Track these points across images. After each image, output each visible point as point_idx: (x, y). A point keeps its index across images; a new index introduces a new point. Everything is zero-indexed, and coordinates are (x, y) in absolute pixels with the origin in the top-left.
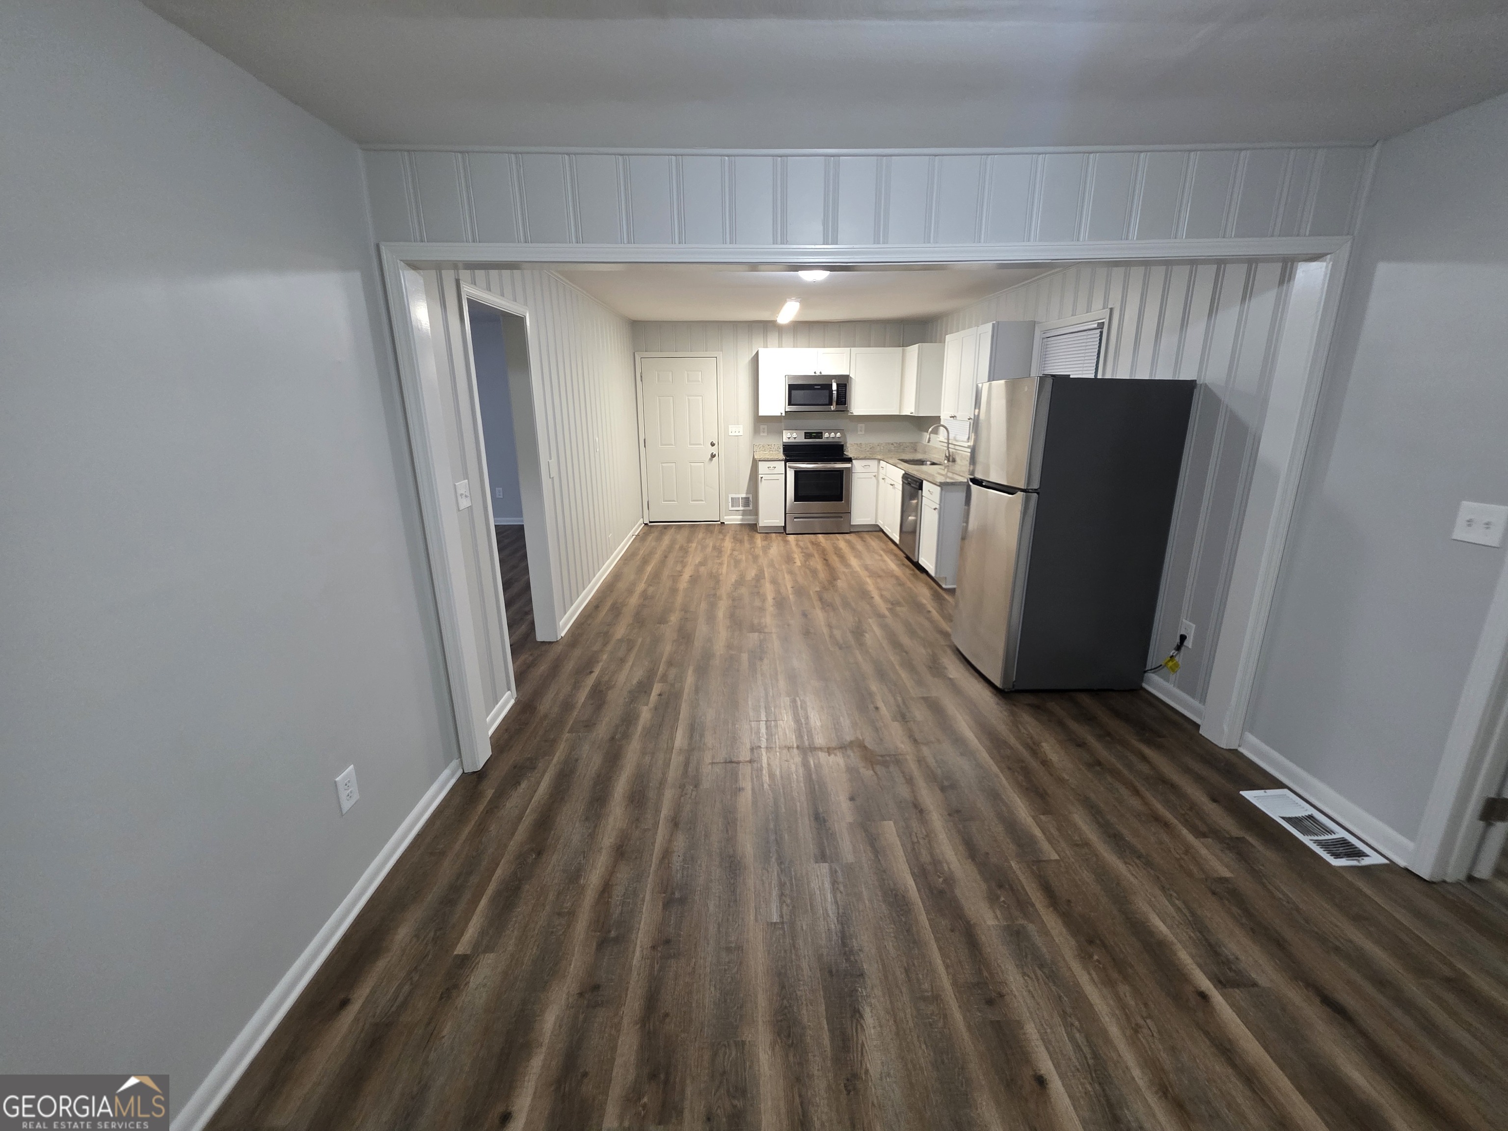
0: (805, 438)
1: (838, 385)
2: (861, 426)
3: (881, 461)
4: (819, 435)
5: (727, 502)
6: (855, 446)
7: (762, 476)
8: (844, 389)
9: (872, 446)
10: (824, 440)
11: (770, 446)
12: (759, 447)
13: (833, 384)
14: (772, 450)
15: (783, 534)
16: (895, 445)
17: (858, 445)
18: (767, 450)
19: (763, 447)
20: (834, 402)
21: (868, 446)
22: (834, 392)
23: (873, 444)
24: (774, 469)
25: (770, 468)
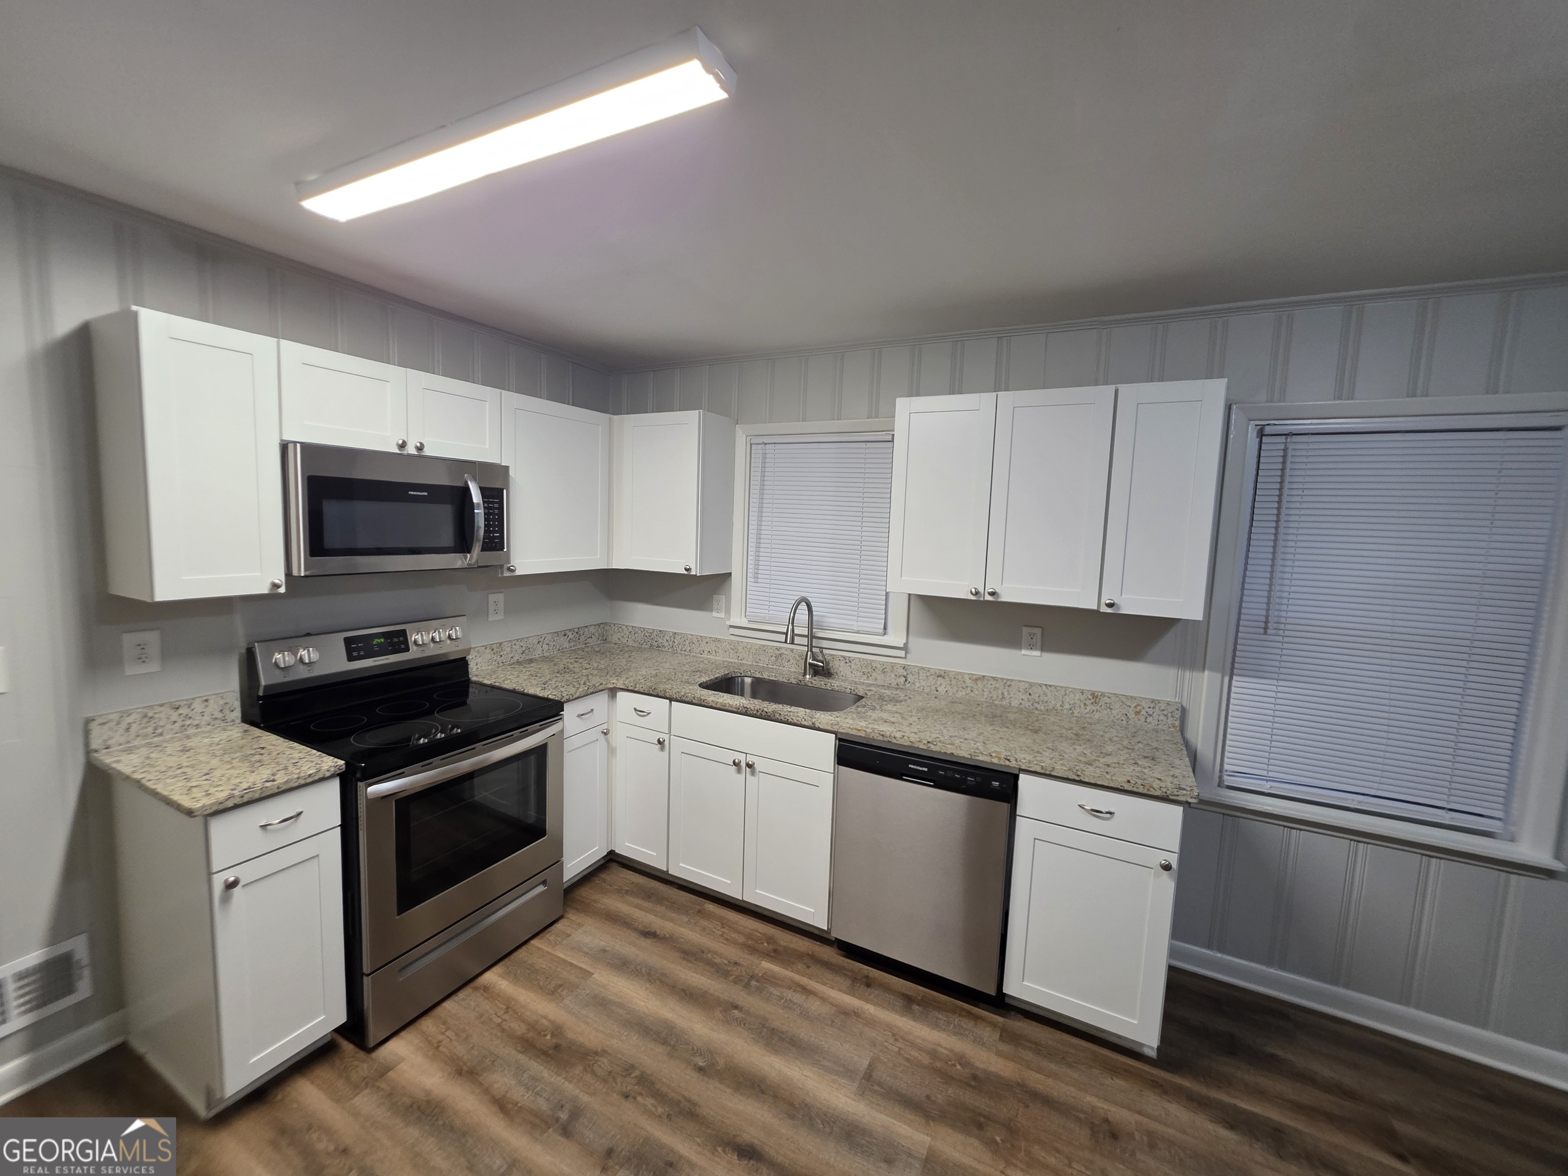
0: (351, 658)
1: (483, 491)
2: (497, 599)
3: (620, 695)
4: (396, 641)
6: (488, 655)
8: (496, 503)
9: (525, 645)
10: (414, 653)
11: (180, 711)
12: (124, 725)
13: (467, 490)
14: (196, 722)
15: (356, 1063)
16: (571, 636)
17: (493, 650)
18: (169, 726)
19: (145, 720)
20: (478, 540)
21: (518, 647)
22: (476, 512)
23: (526, 640)
24: (289, 825)
25: (265, 830)
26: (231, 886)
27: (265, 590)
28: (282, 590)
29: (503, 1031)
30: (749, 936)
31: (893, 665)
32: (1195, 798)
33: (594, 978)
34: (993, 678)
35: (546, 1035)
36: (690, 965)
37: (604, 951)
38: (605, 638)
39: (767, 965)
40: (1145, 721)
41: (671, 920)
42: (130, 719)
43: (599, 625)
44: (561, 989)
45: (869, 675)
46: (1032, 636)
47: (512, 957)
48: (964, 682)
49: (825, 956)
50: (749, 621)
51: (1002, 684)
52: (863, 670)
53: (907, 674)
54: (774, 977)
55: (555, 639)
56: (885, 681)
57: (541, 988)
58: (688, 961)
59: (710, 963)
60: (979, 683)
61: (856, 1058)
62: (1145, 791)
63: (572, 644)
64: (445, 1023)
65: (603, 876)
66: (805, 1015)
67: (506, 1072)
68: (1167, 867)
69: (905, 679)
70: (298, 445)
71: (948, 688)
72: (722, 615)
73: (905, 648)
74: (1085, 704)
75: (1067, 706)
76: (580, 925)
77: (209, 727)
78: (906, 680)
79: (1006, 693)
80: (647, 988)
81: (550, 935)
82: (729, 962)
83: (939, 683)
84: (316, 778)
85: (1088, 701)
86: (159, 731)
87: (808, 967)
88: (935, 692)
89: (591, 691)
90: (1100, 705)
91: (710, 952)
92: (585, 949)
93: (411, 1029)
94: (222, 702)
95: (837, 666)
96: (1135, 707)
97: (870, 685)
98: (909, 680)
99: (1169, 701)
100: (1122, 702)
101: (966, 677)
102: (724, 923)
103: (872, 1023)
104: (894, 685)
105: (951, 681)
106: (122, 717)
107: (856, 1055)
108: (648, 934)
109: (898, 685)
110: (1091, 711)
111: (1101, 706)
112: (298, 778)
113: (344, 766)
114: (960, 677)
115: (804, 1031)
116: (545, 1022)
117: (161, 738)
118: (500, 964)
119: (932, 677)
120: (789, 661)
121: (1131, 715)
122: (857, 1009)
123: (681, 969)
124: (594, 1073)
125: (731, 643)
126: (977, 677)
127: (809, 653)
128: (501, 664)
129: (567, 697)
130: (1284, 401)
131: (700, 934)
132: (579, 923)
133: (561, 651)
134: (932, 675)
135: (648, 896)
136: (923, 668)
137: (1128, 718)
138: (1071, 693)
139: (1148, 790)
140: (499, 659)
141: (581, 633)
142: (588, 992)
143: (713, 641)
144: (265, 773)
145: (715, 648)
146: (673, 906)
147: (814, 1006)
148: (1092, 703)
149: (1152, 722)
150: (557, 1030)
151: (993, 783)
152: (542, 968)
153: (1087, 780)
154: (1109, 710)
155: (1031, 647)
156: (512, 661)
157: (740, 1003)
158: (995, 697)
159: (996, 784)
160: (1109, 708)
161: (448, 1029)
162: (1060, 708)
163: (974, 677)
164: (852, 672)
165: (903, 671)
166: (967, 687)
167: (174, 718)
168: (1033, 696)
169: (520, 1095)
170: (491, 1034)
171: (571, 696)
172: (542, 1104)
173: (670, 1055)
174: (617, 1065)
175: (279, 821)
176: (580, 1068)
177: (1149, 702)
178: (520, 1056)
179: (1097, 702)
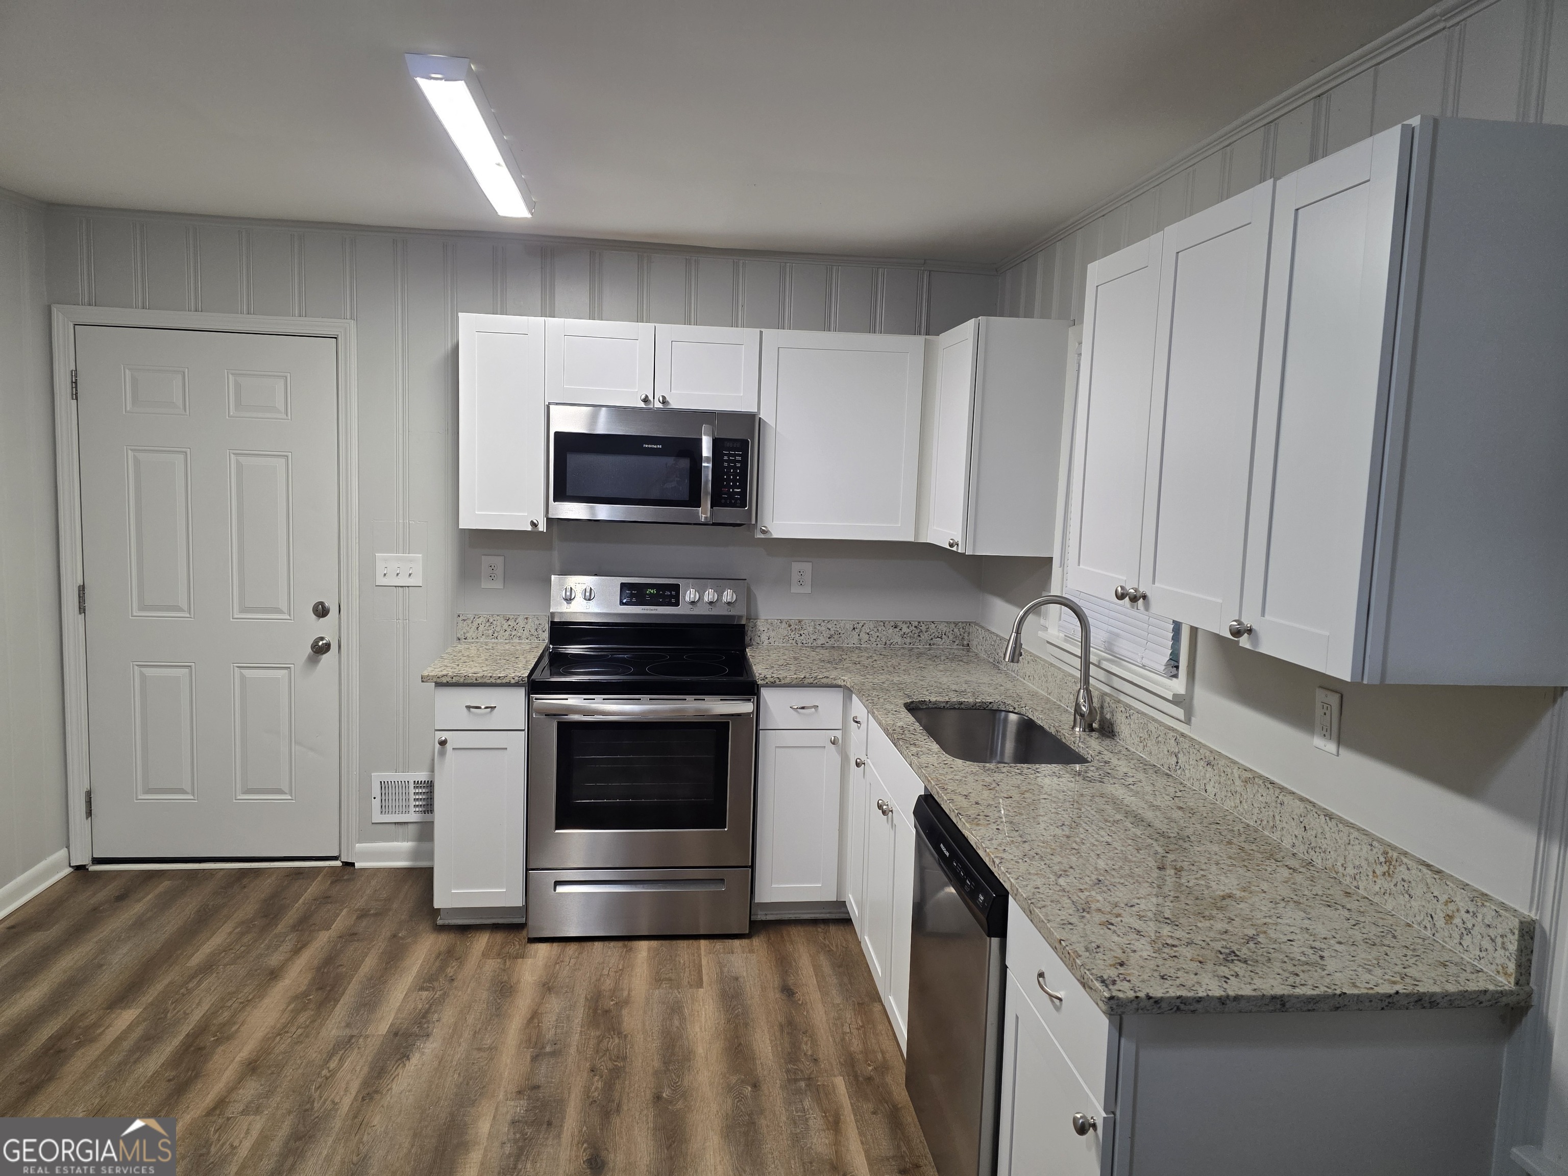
0: (622, 603)
1: (717, 444)
2: (802, 568)
4: (670, 594)
5: (365, 797)
6: (783, 630)
7: (444, 736)
8: (739, 455)
9: (834, 629)
10: (683, 609)
11: (509, 623)
13: (701, 439)
14: (519, 634)
15: (516, 943)
16: (905, 629)
17: (790, 626)
18: (502, 632)
19: (488, 624)
20: (706, 493)
21: (823, 629)
22: (710, 465)
23: (835, 623)
24: (486, 714)
25: (469, 711)
26: (442, 743)
28: (542, 527)
29: (598, 980)
30: (866, 1051)
31: (1170, 732)
33: (697, 991)
35: (613, 1001)
36: (778, 1034)
37: (737, 979)
38: (965, 643)
39: (839, 1082)
41: (825, 993)
43: (956, 624)
44: (668, 982)
45: (1145, 743)
46: (1324, 709)
48: (1234, 782)
50: (1063, 635)
51: (1274, 795)
52: (1140, 735)
53: (1178, 751)
54: (827, 1094)
55: (880, 629)
56: (1157, 758)
57: (657, 973)
58: (782, 1029)
59: (795, 1044)
60: (1249, 787)
63: (908, 640)
64: (581, 953)
66: (798, 1138)
67: (563, 1003)
69: (1175, 759)
71: (1217, 788)
74: (1374, 872)
75: (1350, 871)
76: (752, 952)
78: (1177, 762)
79: (1277, 818)
81: (719, 944)
82: (812, 1055)
83: (1208, 775)
85: (1379, 864)
86: (496, 635)
88: (1203, 793)
89: (809, 681)
90: (1394, 881)
91: (811, 1036)
92: (726, 969)
94: (537, 622)
96: (1446, 901)
99: (1500, 906)
100: (1427, 880)
101: (1236, 770)
104: (1165, 767)
105: (1219, 776)
106: (474, 617)
108: (788, 990)
109: (1168, 768)
110: (1383, 891)
111: (1396, 885)
112: (491, 677)
113: (526, 679)
114: (1229, 768)
115: (774, 1145)
116: (625, 993)
117: (496, 641)
118: (660, 942)
119: (1203, 762)
121: (1440, 923)
123: (766, 1030)
124: (599, 1042)
126: (1247, 772)
128: (800, 644)
129: (771, 681)
131: (828, 1019)
132: (753, 950)
134: (1205, 759)
135: (839, 963)
137: (1437, 926)
138: (1357, 842)
140: (797, 638)
141: (924, 628)
142: (679, 996)
146: (846, 983)
147: (819, 1140)
148: (1384, 872)
149: (1471, 948)
150: (624, 1003)
152: (680, 961)
154: (1407, 896)
155: (1326, 734)
157: (764, 1087)
158: (1265, 822)
160: (1407, 892)
161: (577, 958)
162: (1341, 869)
164: (1131, 735)
165: (1173, 743)
166: (1236, 792)
167: (505, 627)
168: (1310, 832)
169: (549, 1021)
170: (590, 977)
171: (777, 681)
172: (550, 1035)
173: (656, 1073)
174: (619, 1050)
175: (483, 707)
176: (598, 1033)
177: (1467, 899)
178: (582, 1001)
179: (1391, 873)
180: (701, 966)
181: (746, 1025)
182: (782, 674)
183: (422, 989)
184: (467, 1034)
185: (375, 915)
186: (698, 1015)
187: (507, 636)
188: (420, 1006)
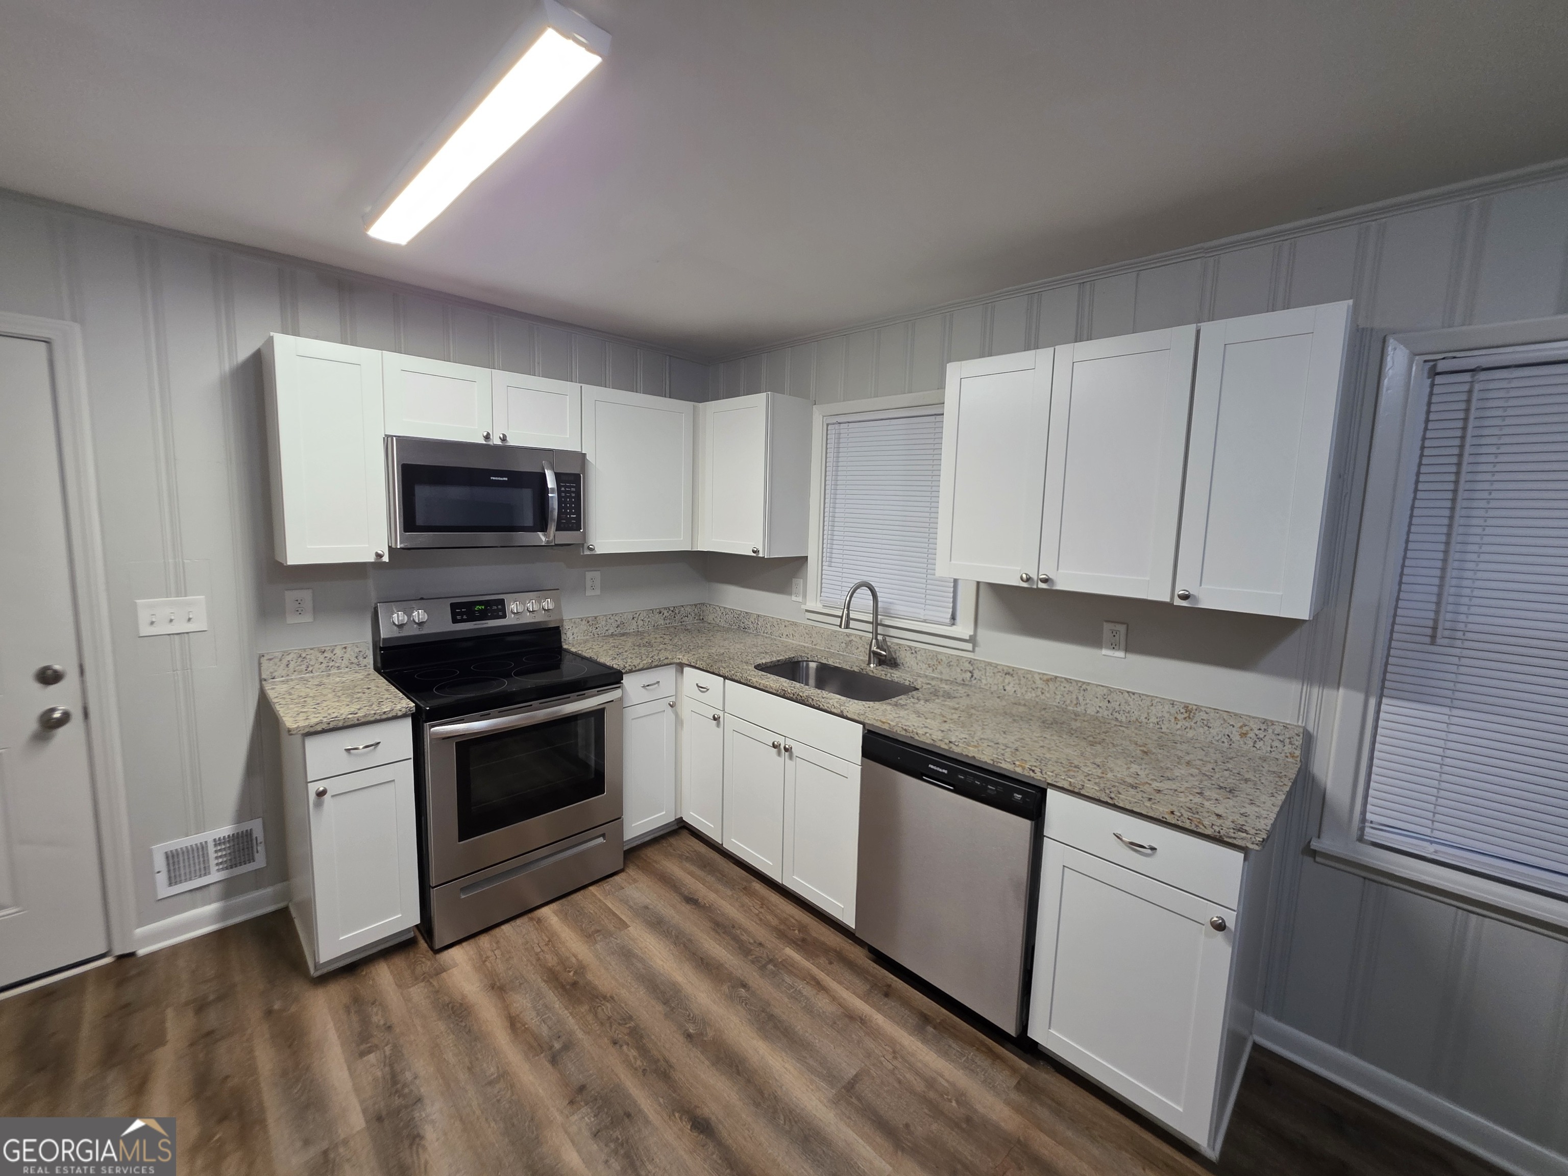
0: (455, 621)
1: (558, 477)
2: (594, 576)
3: (687, 670)
4: (496, 608)
5: (144, 872)
6: (584, 626)
7: (320, 785)
8: (573, 487)
9: (621, 620)
10: (509, 620)
11: (325, 654)
12: (285, 662)
13: (544, 475)
14: (337, 665)
15: (424, 960)
16: (666, 614)
17: (588, 622)
18: (317, 666)
19: (300, 659)
20: (553, 520)
21: (612, 621)
22: (550, 495)
23: (621, 615)
24: (371, 751)
25: (350, 753)
26: (321, 794)
27: (372, 559)
28: (386, 559)
29: (539, 959)
30: (783, 921)
31: (959, 658)
32: (1257, 844)
33: (629, 930)
34: (1066, 679)
35: (569, 972)
36: (717, 937)
37: (646, 907)
38: (701, 618)
39: (790, 952)
40: (1254, 746)
41: (716, 892)
42: (289, 658)
43: (696, 605)
44: (598, 934)
45: (934, 668)
46: (1114, 634)
47: (569, 898)
48: (1035, 683)
49: (852, 956)
50: (824, 606)
51: (1077, 687)
52: (928, 663)
53: (974, 669)
54: (792, 966)
55: (650, 616)
56: (950, 675)
57: (582, 930)
58: (717, 932)
59: (736, 939)
60: (1051, 684)
61: (844, 1065)
62: (1193, 828)
63: (668, 621)
64: (498, 942)
65: (672, 840)
66: (809, 1009)
67: (527, 995)
68: (1220, 927)
69: (970, 675)
70: (394, 438)
71: (1017, 688)
72: (800, 599)
73: (972, 640)
74: (1176, 718)
75: (1153, 719)
76: (635, 881)
77: (347, 670)
78: (972, 676)
79: (1081, 698)
80: (670, 949)
81: (606, 885)
82: (755, 942)
83: (1007, 681)
84: (390, 715)
85: (1180, 715)
86: (310, 669)
87: (831, 963)
88: (1003, 691)
89: (656, 663)
90: (1194, 721)
91: (740, 928)
92: (631, 903)
93: (472, 941)
94: (357, 650)
95: (903, 656)
96: (1241, 727)
97: (933, 678)
98: (975, 676)
99: (1287, 724)
100: (1224, 719)
101: (1037, 677)
102: (763, 902)
103: (874, 1033)
104: (959, 680)
105: (1020, 680)
106: (283, 655)
107: (846, 1062)
108: (691, 901)
109: (963, 680)
110: (1184, 727)
111: (1196, 723)
112: (375, 714)
113: (414, 708)
114: (1029, 676)
115: (801, 1025)
116: (574, 960)
117: (311, 675)
118: (558, 903)
119: (1000, 674)
120: (858, 648)
121: (1236, 737)
122: (865, 1016)
123: (708, 938)
124: (596, 1015)
125: (806, 627)
126: (1049, 677)
127: (874, 641)
128: (596, 636)
129: (630, 668)
130: (1470, 324)
131: (738, 910)
132: (635, 879)
133: (656, 627)
134: (1000, 672)
135: (705, 865)
136: (990, 664)
137: (1231, 740)
138: (1160, 704)
139: (1197, 826)
140: (594, 631)
141: (677, 612)
142: (618, 942)
143: (791, 624)
144: (354, 707)
145: (793, 632)
146: (723, 878)
147: (822, 1003)
148: (1185, 718)
149: (1263, 747)
150: (581, 969)
151: (1015, 795)
152: (590, 912)
153: (1121, 805)
154: (1207, 728)
155: (1114, 647)
156: (607, 634)
157: (750, 983)
158: (1068, 702)
159: (1018, 796)
160: (1206, 725)
161: (498, 948)
162: (1145, 721)
163: (1045, 678)
164: (917, 664)
165: (969, 665)
166: (1037, 688)
167: (321, 660)
168: (1112, 704)
169: (530, 1018)
170: (528, 960)
171: (634, 667)
172: (544, 1031)
173: (666, 1016)
174: (618, 1013)
175: (361, 747)
176: (586, 1007)
177: (1259, 723)
178: (543, 984)
179: (1191, 717)
180: (610, 909)
181: (690, 940)
182: (636, 662)
183: (362, 1054)
184: (463, 1076)
185: (220, 999)
186: (648, 950)
187: (324, 668)
188: (379, 1074)
